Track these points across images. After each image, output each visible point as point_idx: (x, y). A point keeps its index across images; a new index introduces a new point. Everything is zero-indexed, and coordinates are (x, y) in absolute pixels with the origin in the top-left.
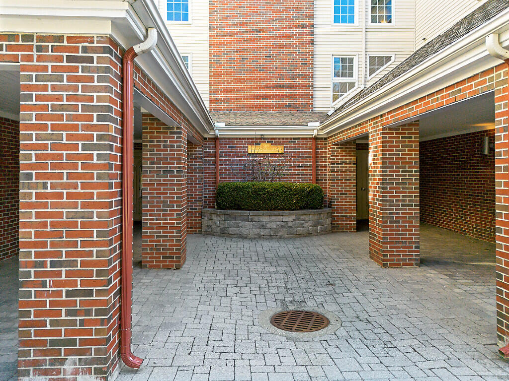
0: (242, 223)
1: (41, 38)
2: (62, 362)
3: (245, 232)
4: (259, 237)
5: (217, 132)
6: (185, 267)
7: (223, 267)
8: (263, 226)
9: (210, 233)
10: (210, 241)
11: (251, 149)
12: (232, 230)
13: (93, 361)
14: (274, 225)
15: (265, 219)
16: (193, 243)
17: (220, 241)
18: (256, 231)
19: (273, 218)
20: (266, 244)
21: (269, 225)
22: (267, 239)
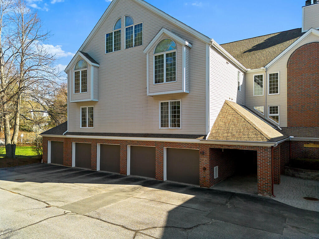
0: (300, 173)
1: (260, 147)
2: (264, 193)
3: (302, 176)
4: (308, 179)
5: (290, 139)
6: (280, 184)
7: (292, 186)
8: (309, 175)
9: (288, 175)
10: (288, 178)
11: (305, 146)
12: (296, 175)
13: (269, 194)
14: (314, 175)
15: (310, 173)
16: (282, 178)
17: (292, 178)
18: (306, 176)
19: (313, 173)
20: (309, 181)
21: (311, 175)
22: (310, 180)
